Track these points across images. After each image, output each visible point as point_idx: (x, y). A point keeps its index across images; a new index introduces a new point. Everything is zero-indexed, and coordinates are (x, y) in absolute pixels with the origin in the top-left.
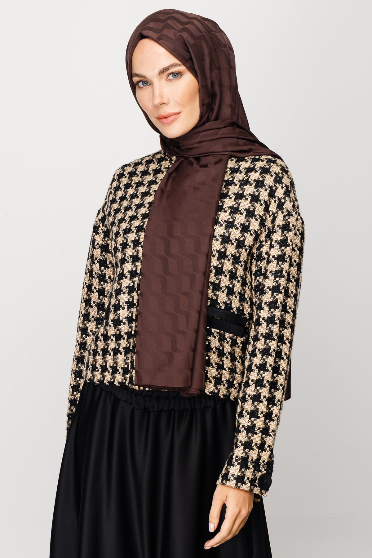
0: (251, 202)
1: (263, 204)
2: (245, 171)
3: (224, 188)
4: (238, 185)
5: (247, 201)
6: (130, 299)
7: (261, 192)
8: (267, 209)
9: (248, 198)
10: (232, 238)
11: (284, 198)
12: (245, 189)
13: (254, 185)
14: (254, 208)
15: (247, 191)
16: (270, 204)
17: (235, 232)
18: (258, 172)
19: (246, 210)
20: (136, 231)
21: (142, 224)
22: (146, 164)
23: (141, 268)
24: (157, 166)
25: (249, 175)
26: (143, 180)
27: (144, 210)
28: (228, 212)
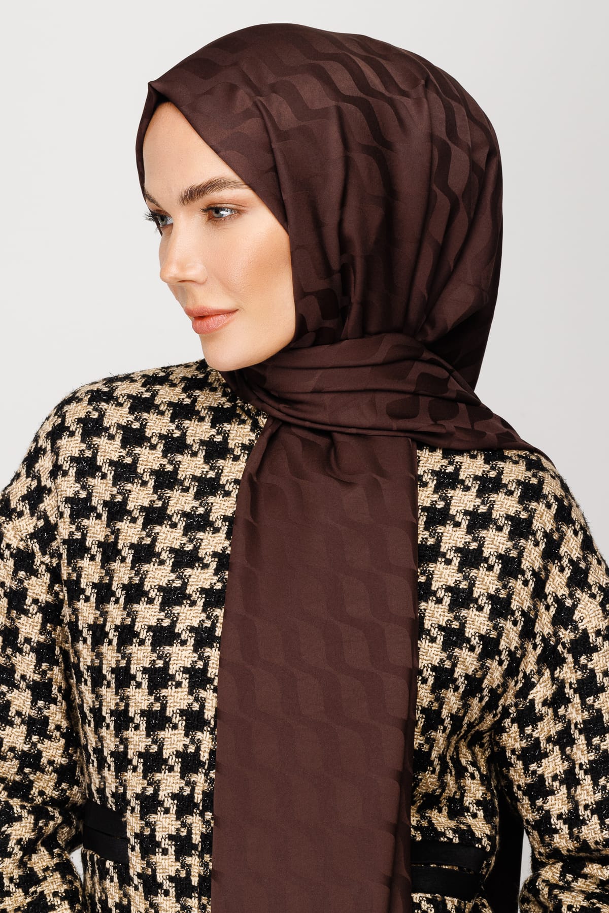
0: (500, 578)
1: (531, 581)
2: (477, 487)
3: (426, 529)
4: (464, 524)
5: (491, 573)
7: (526, 550)
8: (539, 593)
9: (493, 566)
10: (459, 674)
11: (585, 558)
12: (484, 538)
13: (507, 530)
14: (509, 592)
15: (490, 546)
16: (547, 578)
17: (468, 657)
18: (515, 494)
19: (490, 597)
20: (193, 642)
21: (210, 622)
22: (172, 414)
23: (211, 750)
24: (214, 431)
25: (491, 499)
26: (175, 467)
27: (206, 576)
28: (444, 603)
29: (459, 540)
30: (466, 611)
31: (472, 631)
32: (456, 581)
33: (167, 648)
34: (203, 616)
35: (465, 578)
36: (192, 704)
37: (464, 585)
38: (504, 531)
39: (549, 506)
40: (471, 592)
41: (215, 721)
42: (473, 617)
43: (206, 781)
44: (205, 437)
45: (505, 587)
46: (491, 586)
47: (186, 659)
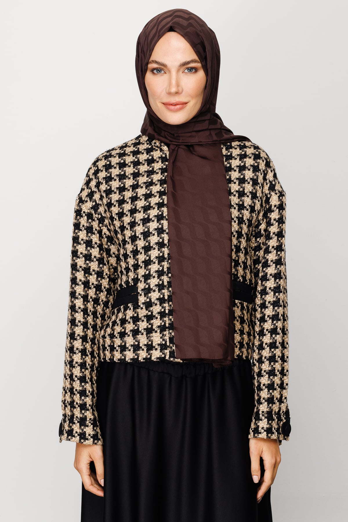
0: (253, 186)
1: (261, 187)
2: (239, 158)
4: (237, 170)
6: (160, 282)
9: (249, 182)
11: (274, 181)
14: (256, 191)
15: (247, 176)
18: (252, 158)
20: (156, 220)
21: (161, 213)
22: (132, 155)
23: (168, 253)
24: (148, 156)
25: (244, 160)
26: (138, 170)
27: (156, 199)
28: (236, 196)
29: (237, 176)
30: (244, 198)
31: (247, 204)
32: (239, 189)
33: (148, 224)
34: (158, 211)
35: (241, 187)
36: (159, 240)
37: (241, 190)
38: (251, 170)
39: (263, 161)
40: (244, 191)
41: (168, 244)
42: (246, 199)
43: (168, 264)
44: (146, 158)
45: (254, 189)
46: (250, 189)
47: (155, 226)
